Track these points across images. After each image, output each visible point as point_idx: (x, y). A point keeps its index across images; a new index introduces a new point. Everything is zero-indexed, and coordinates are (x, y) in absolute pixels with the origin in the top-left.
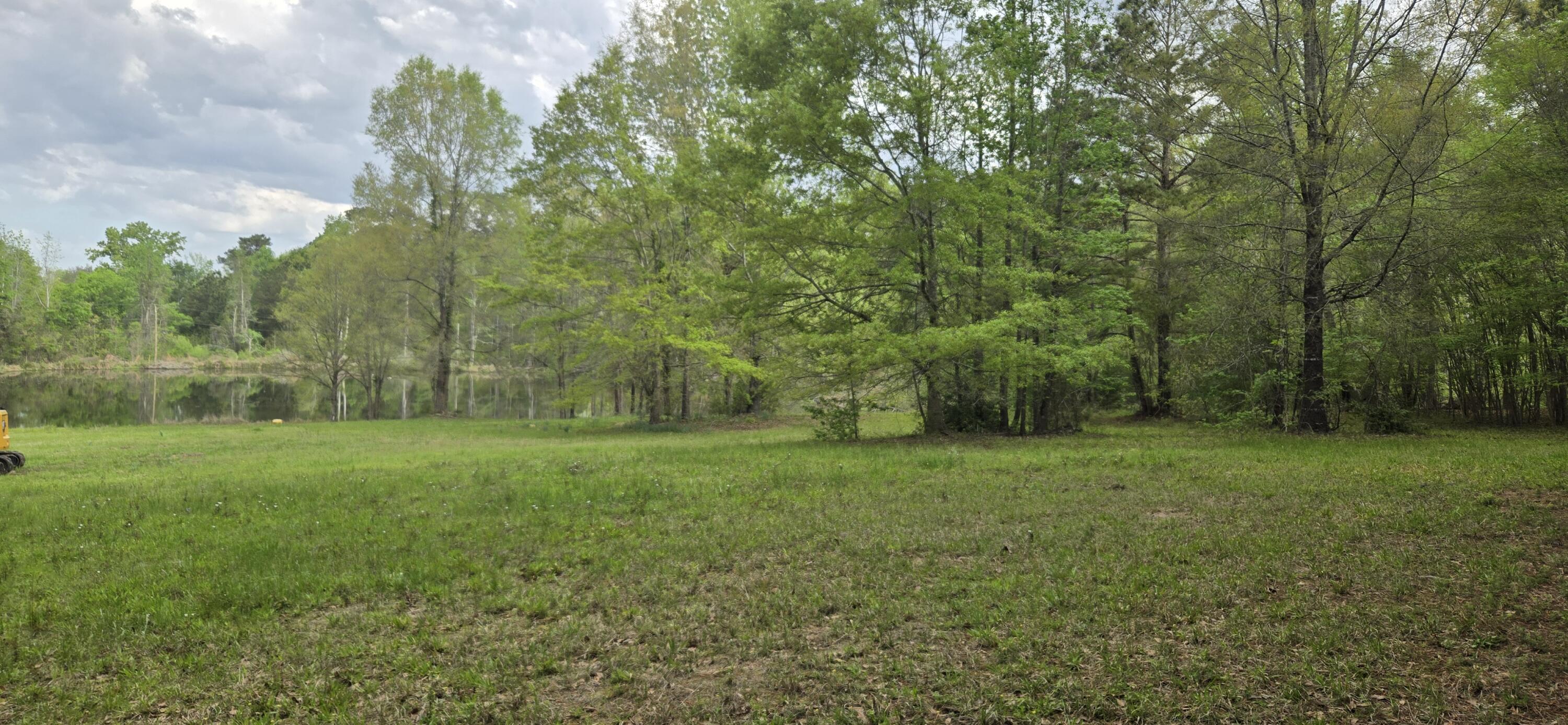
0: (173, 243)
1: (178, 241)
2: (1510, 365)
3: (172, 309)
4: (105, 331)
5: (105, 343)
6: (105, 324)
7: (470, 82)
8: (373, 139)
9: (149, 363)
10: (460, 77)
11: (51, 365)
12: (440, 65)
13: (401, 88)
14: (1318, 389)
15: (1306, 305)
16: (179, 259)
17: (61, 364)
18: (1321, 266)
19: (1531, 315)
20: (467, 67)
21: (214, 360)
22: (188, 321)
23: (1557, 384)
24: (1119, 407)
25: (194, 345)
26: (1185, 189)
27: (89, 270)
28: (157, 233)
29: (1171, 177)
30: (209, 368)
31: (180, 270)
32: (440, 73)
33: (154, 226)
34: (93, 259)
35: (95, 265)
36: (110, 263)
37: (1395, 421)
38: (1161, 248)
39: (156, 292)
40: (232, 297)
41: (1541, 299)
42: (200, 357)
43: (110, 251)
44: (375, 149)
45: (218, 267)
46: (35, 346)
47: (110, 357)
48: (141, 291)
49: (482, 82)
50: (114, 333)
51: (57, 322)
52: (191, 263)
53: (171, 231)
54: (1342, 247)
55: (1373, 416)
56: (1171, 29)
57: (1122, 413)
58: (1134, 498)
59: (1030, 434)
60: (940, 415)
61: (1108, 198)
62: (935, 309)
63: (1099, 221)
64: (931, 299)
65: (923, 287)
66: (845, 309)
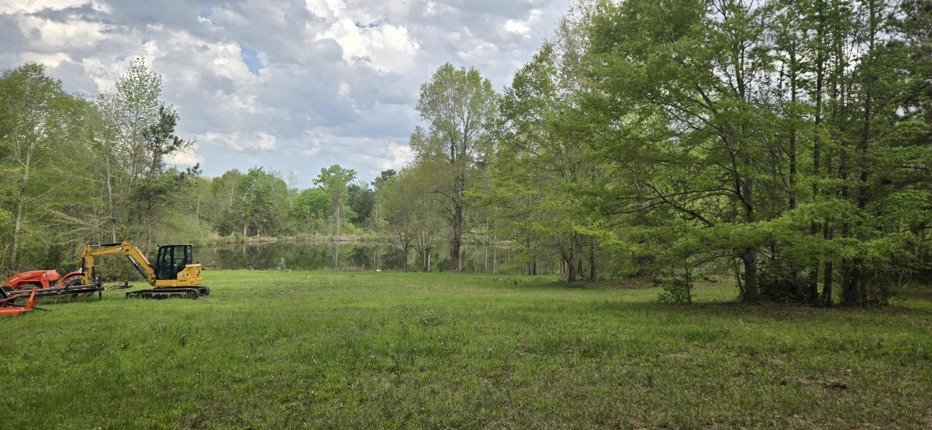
0: (351, 175)
1: (353, 174)
3: (347, 209)
4: (317, 221)
5: (317, 227)
6: (317, 217)
7: (474, 76)
8: (419, 112)
9: (334, 237)
10: (468, 74)
11: (290, 238)
12: (457, 68)
13: (436, 83)
16: (354, 183)
17: (295, 237)
20: (473, 67)
21: (365, 236)
22: (356, 215)
25: (357, 228)
27: (314, 189)
28: (344, 170)
30: (362, 240)
31: (354, 189)
32: (456, 73)
33: (343, 166)
34: (315, 184)
35: (317, 187)
36: (323, 186)
39: (341, 200)
40: (376, 203)
42: (358, 235)
43: (323, 180)
44: (421, 118)
45: (372, 188)
46: (284, 228)
47: (317, 234)
48: (334, 200)
49: (480, 76)
50: (321, 221)
51: (294, 216)
52: (359, 185)
53: (350, 168)
58: (844, 405)
59: (837, 306)
60: (756, 288)
61: (914, 120)
62: (749, 208)
63: (904, 138)
64: (746, 201)
65: (738, 192)
66: (679, 209)
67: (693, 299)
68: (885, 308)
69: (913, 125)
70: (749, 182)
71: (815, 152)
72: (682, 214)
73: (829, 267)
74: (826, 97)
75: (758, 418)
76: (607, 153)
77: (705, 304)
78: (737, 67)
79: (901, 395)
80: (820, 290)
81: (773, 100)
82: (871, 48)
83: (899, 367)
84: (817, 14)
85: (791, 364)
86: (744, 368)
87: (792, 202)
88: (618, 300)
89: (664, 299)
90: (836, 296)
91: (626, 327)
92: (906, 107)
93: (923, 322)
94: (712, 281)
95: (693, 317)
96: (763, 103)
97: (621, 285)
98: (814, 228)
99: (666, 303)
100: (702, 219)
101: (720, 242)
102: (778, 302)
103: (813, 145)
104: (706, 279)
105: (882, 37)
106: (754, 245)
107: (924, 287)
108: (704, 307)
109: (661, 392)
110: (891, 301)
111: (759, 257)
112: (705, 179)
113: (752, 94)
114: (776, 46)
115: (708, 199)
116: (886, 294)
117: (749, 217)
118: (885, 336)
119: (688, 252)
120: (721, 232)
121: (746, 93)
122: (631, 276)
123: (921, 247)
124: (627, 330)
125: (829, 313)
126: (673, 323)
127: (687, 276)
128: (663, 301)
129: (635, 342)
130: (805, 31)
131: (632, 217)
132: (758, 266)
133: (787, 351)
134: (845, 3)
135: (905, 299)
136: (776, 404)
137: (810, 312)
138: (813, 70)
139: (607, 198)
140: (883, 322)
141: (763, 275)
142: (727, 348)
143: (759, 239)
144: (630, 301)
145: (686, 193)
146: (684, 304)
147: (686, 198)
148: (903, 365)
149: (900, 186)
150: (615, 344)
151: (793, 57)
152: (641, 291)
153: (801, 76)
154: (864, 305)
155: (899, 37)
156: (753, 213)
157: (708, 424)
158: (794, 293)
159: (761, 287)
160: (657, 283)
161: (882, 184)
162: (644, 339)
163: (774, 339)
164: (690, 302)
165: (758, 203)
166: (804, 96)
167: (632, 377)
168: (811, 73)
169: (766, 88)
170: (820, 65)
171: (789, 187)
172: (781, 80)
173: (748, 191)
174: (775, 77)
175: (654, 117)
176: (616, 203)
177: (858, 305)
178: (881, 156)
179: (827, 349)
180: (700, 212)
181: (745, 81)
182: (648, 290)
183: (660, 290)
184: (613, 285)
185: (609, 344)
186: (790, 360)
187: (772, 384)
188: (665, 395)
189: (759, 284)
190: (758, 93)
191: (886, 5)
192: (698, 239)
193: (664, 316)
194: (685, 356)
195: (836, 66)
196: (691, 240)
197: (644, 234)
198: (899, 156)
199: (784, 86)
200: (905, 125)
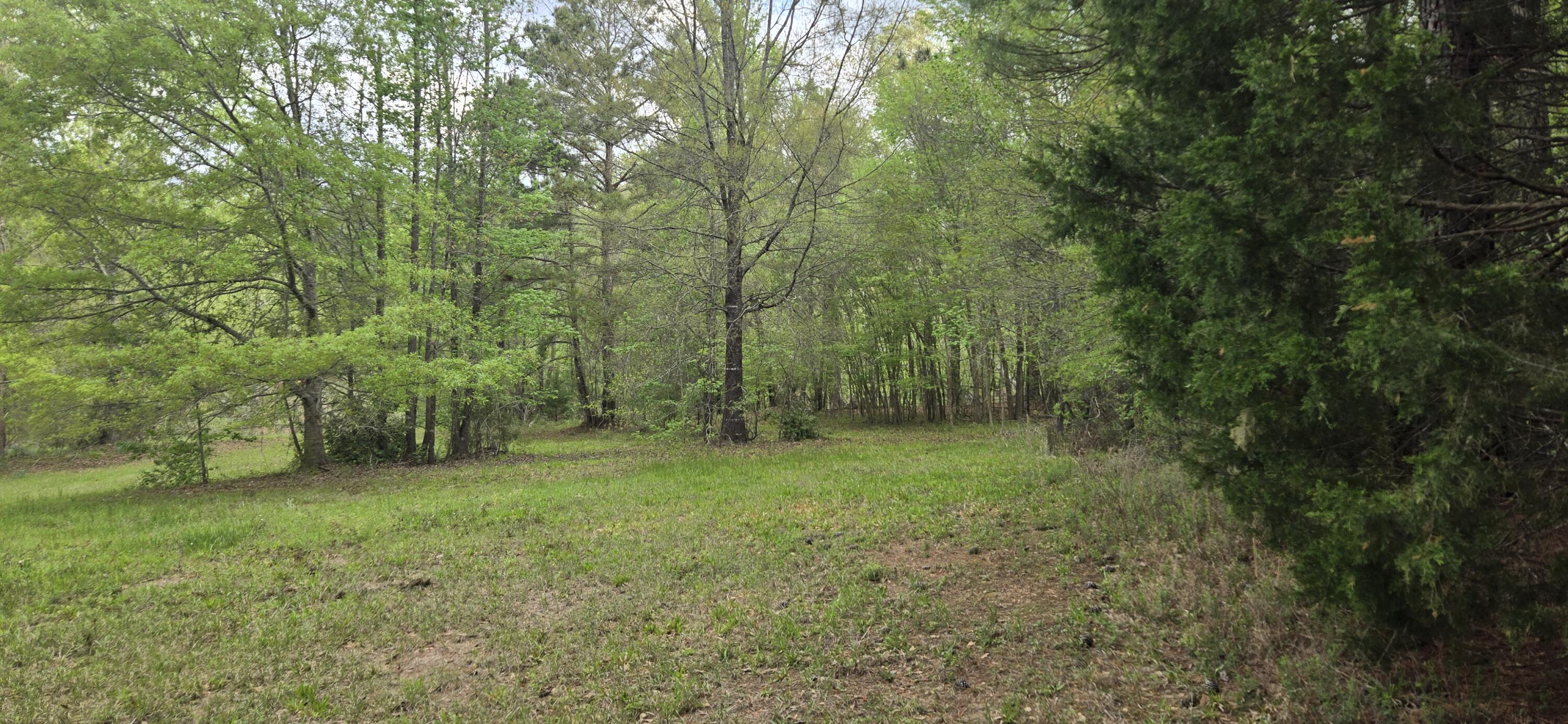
2: (895, 368)
14: (737, 399)
15: (727, 314)
18: (740, 275)
19: (909, 325)
23: (930, 388)
24: (568, 417)
26: (626, 195)
29: (614, 181)
37: (804, 427)
38: (605, 254)
41: (916, 311)
54: (759, 256)
55: (786, 423)
56: (612, 29)
57: (569, 424)
58: (422, 611)
59: (443, 462)
60: (322, 445)
61: (539, 194)
62: (312, 313)
63: (527, 217)
64: (305, 300)
65: (292, 284)
66: (185, 312)
67: (213, 475)
68: (503, 458)
69: (538, 200)
70: (311, 268)
71: (413, 227)
72: (189, 322)
73: (431, 402)
74: (428, 144)
75: (288, 663)
76: (18, 195)
77: (233, 481)
78: (287, 69)
79: (499, 579)
80: (419, 440)
81: (349, 136)
82: (486, 80)
83: (505, 540)
84: (411, 11)
85: (358, 561)
86: (280, 583)
87: (380, 303)
88: (52, 492)
89: (153, 480)
90: (440, 447)
91: (57, 546)
92: (533, 175)
93: (544, 472)
94: (247, 440)
95: (205, 508)
96: (333, 138)
97: (65, 463)
98: (412, 345)
99: (158, 488)
100: (227, 330)
101: (258, 372)
102: (358, 464)
103: (410, 216)
104: (236, 436)
105: (501, 68)
106: (315, 375)
107: (553, 423)
108: (228, 486)
109: (110, 660)
110: (512, 446)
111: (327, 395)
112: (230, 260)
113: (315, 122)
114: (349, 47)
115: (239, 295)
116: (505, 437)
117: (311, 326)
118: (494, 497)
119: (199, 391)
120: (260, 354)
121: (304, 118)
122: (82, 444)
123: (550, 369)
124: (58, 553)
125: (430, 472)
126: (163, 524)
127: (202, 435)
128: (150, 485)
129: (71, 571)
130: (393, 33)
131: (83, 326)
132: (327, 409)
133: (356, 542)
134: (450, 5)
135: (528, 442)
136: (321, 634)
137: (403, 475)
138: (406, 98)
139: (20, 288)
140: (497, 478)
141: (335, 421)
142: (258, 553)
143: (322, 363)
144: (82, 492)
145: (197, 283)
146: (193, 487)
147: (198, 293)
148: (510, 536)
149: (525, 284)
150: (24, 583)
151: (378, 71)
152: (110, 470)
153: (391, 105)
154: (477, 456)
155: (522, 72)
156: (317, 321)
157: (195, 697)
158: (381, 448)
159: (331, 442)
160: (138, 452)
161: (504, 280)
162: (91, 564)
163: (338, 526)
164: (206, 481)
165: (327, 304)
166: (396, 138)
167: (52, 642)
168: (405, 103)
169: (338, 114)
170: (417, 92)
171: (376, 280)
172: (362, 107)
173: (308, 285)
174: (350, 98)
175: (129, 135)
176: (43, 298)
177: (470, 456)
178: (498, 240)
179: (415, 528)
180: (225, 317)
181: (302, 96)
182: (125, 468)
183: (147, 465)
184: (44, 463)
185: (9, 587)
186: (357, 556)
187: (322, 600)
188: (117, 663)
189: (327, 437)
190: (325, 121)
191: (504, 22)
192: (217, 367)
193: (145, 512)
194: (176, 580)
195: (440, 99)
196: (203, 370)
197: (104, 359)
198: (521, 242)
199: (365, 118)
200: (528, 199)
